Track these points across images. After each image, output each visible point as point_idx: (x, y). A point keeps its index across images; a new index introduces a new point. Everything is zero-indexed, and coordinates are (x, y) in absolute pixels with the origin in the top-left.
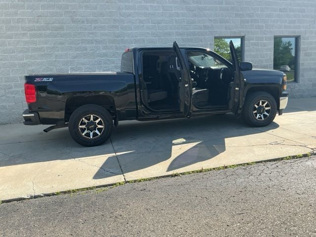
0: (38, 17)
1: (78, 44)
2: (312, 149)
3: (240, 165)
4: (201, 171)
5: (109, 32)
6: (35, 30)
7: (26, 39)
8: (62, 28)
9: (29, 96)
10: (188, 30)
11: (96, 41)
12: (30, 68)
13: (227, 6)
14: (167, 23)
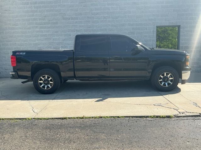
0: (44, 17)
1: (66, 32)
2: (179, 112)
3: (112, 117)
4: (82, 118)
5: (84, 25)
6: (42, 24)
7: (38, 30)
8: (57, 23)
9: (13, 62)
10: (136, 22)
11: (76, 30)
12: (39, 46)
13: (167, 4)
14: (122, 18)
